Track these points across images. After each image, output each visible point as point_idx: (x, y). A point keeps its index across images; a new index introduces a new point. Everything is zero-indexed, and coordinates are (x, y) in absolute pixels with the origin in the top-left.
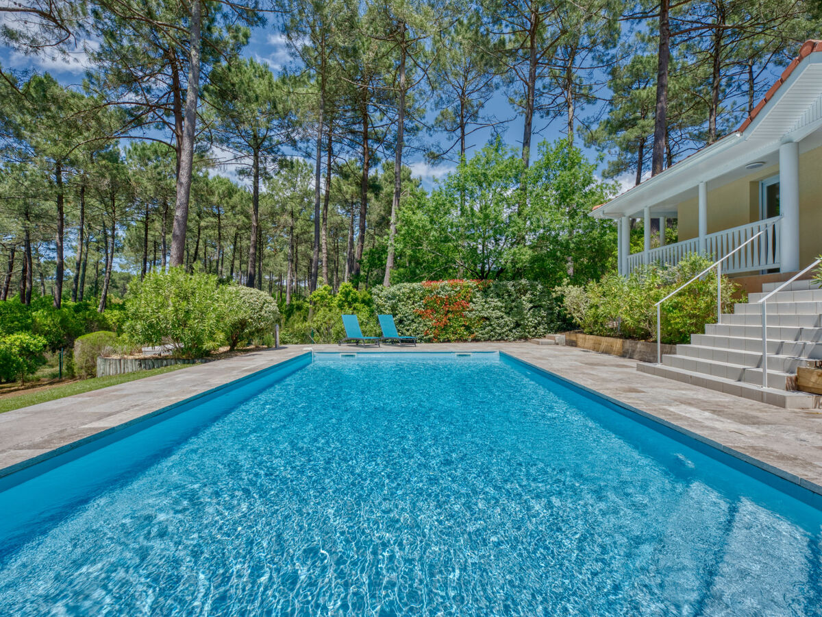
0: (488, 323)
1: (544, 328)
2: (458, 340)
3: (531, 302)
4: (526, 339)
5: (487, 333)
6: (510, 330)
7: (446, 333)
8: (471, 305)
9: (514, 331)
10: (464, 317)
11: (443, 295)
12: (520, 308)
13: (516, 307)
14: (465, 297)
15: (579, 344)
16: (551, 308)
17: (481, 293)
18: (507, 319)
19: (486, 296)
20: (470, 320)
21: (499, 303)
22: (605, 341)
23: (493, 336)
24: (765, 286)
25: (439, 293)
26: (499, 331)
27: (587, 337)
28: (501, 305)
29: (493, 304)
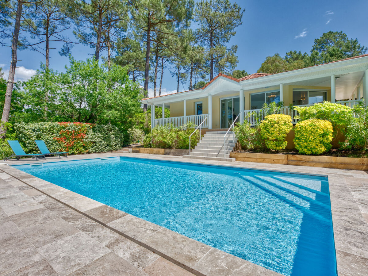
0: (95, 144)
1: (119, 146)
2: (79, 153)
3: (114, 135)
4: (111, 151)
5: (94, 149)
6: (105, 148)
7: (72, 150)
8: (87, 136)
9: (106, 148)
10: (83, 141)
11: (71, 130)
12: (109, 137)
13: (107, 137)
14: (83, 131)
15: (141, 152)
16: (121, 138)
17: (92, 130)
18: (104, 142)
19: (94, 131)
20: (86, 143)
21: (100, 135)
22: (156, 150)
23: (97, 151)
24: (207, 132)
25: (69, 129)
26: (100, 148)
27: (146, 149)
28: (101, 136)
29: (97, 135)
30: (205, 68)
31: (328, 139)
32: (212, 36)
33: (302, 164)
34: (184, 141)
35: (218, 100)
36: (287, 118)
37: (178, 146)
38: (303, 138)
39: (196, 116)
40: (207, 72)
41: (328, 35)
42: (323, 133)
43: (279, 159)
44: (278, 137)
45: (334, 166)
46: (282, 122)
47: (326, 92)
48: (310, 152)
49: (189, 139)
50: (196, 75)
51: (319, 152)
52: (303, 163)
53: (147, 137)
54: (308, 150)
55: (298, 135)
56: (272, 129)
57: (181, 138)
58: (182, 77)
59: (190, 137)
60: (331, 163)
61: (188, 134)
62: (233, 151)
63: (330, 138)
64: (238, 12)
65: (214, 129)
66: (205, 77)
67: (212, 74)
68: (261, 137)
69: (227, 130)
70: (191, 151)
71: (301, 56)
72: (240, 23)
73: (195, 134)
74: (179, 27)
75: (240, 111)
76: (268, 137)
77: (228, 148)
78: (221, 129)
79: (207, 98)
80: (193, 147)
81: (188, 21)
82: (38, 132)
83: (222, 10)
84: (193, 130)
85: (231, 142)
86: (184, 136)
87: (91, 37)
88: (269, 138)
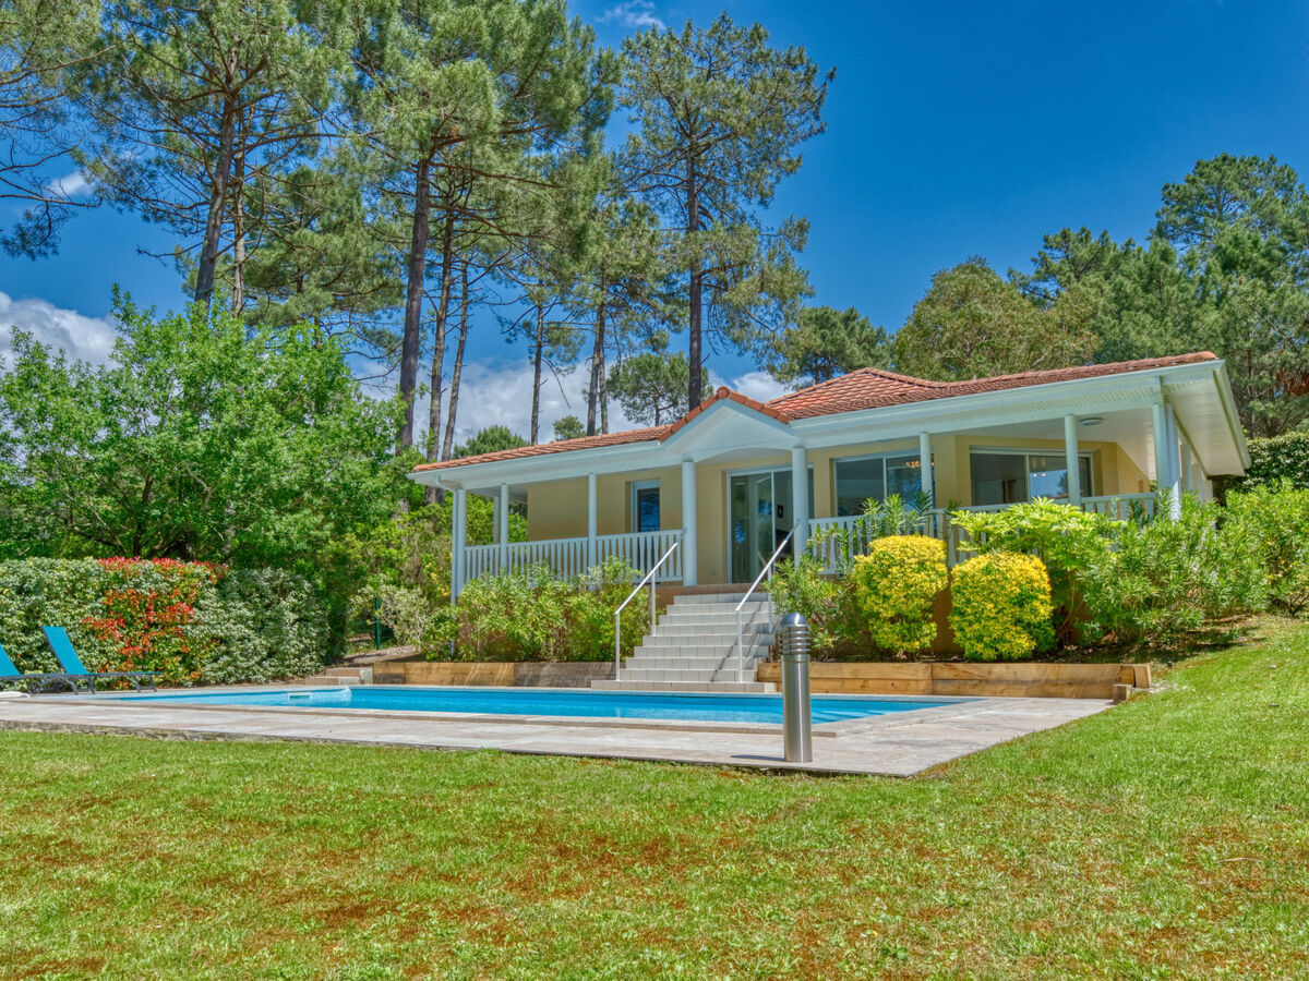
0: (223, 648)
1: (312, 659)
2: (165, 684)
3: (293, 610)
4: (283, 677)
5: (221, 669)
6: (259, 664)
7: (143, 669)
8: (196, 614)
9: (265, 663)
10: (184, 635)
11: (146, 589)
12: (278, 620)
13: (270, 619)
14: (186, 595)
15: (414, 678)
16: (321, 625)
17: (214, 590)
18: (257, 642)
19: (223, 596)
20: (193, 642)
21: (245, 611)
22: (477, 669)
23: (230, 675)
24: (676, 598)
25: (137, 585)
26: (244, 665)
27: (435, 665)
28: (249, 614)
29: (235, 613)
30: (667, 302)
31: (1034, 611)
32: (693, 174)
33: (970, 691)
34: (594, 629)
35: (720, 475)
36: (931, 546)
37: (567, 651)
38: (969, 610)
39: (635, 536)
40: (671, 319)
41: (1217, 169)
42: (1021, 595)
43: (907, 677)
44: (904, 608)
45: (1053, 690)
46: (912, 560)
47: (1088, 459)
48: (991, 653)
49: (613, 621)
50: (623, 336)
51: (1017, 652)
52: (975, 686)
53: (441, 619)
54: (986, 646)
55: (958, 601)
56: (884, 582)
57: (582, 618)
58: (554, 342)
59: (617, 612)
60: (1047, 682)
61: (609, 605)
62: (768, 661)
63: (1044, 611)
64: (808, 81)
65: (706, 585)
66: (665, 346)
67: (699, 340)
68: (859, 610)
69: (746, 591)
70: (623, 665)
71: (1112, 253)
72: (817, 125)
73: (635, 602)
74: (554, 151)
75: (795, 523)
76: (876, 608)
77: (753, 651)
78: (730, 585)
79: (678, 470)
80: (628, 652)
81: (595, 134)
82: (34, 598)
83: (738, 67)
84: (627, 588)
85: (763, 630)
86: (592, 611)
87: (152, 175)
88: (878, 613)
